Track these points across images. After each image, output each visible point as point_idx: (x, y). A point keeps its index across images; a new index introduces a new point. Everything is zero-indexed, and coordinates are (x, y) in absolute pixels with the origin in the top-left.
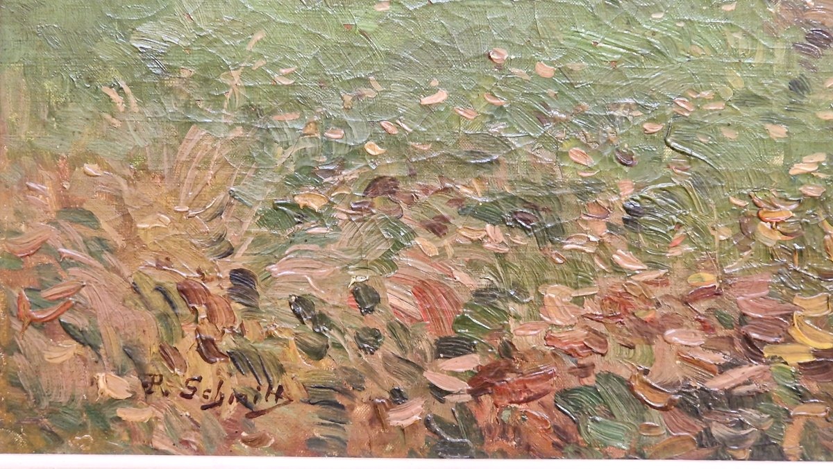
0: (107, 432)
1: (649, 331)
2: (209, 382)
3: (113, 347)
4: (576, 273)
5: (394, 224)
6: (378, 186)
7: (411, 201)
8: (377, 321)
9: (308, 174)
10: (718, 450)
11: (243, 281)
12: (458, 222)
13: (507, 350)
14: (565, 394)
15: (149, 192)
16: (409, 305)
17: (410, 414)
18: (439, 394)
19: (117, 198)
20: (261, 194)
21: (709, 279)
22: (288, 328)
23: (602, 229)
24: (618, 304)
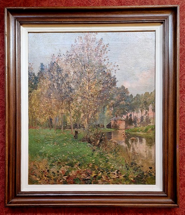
0: (37, 183)
1: (81, 174)
2: (45, 179)
3: (38, 176)
4: (75, 169)
5: (60, 166)
6: (59, 163)
7: (62, 164)
8: (59, 174)
9: (53, 162)
10: (87, 184)
11: (48, 170)
12: (65, 166)
13: (69, 176)
14: (74, 179)
15: (40, 164)
16: (61, 172)
17: (61, 181)
18: (64, 179)
19: (38, 164)
20: (50, 164)
21: (86, 170)
22: (52, 174)
23: (77, 166)
24: (78, 172)
